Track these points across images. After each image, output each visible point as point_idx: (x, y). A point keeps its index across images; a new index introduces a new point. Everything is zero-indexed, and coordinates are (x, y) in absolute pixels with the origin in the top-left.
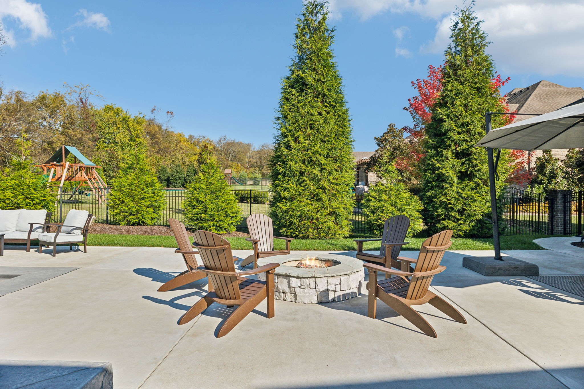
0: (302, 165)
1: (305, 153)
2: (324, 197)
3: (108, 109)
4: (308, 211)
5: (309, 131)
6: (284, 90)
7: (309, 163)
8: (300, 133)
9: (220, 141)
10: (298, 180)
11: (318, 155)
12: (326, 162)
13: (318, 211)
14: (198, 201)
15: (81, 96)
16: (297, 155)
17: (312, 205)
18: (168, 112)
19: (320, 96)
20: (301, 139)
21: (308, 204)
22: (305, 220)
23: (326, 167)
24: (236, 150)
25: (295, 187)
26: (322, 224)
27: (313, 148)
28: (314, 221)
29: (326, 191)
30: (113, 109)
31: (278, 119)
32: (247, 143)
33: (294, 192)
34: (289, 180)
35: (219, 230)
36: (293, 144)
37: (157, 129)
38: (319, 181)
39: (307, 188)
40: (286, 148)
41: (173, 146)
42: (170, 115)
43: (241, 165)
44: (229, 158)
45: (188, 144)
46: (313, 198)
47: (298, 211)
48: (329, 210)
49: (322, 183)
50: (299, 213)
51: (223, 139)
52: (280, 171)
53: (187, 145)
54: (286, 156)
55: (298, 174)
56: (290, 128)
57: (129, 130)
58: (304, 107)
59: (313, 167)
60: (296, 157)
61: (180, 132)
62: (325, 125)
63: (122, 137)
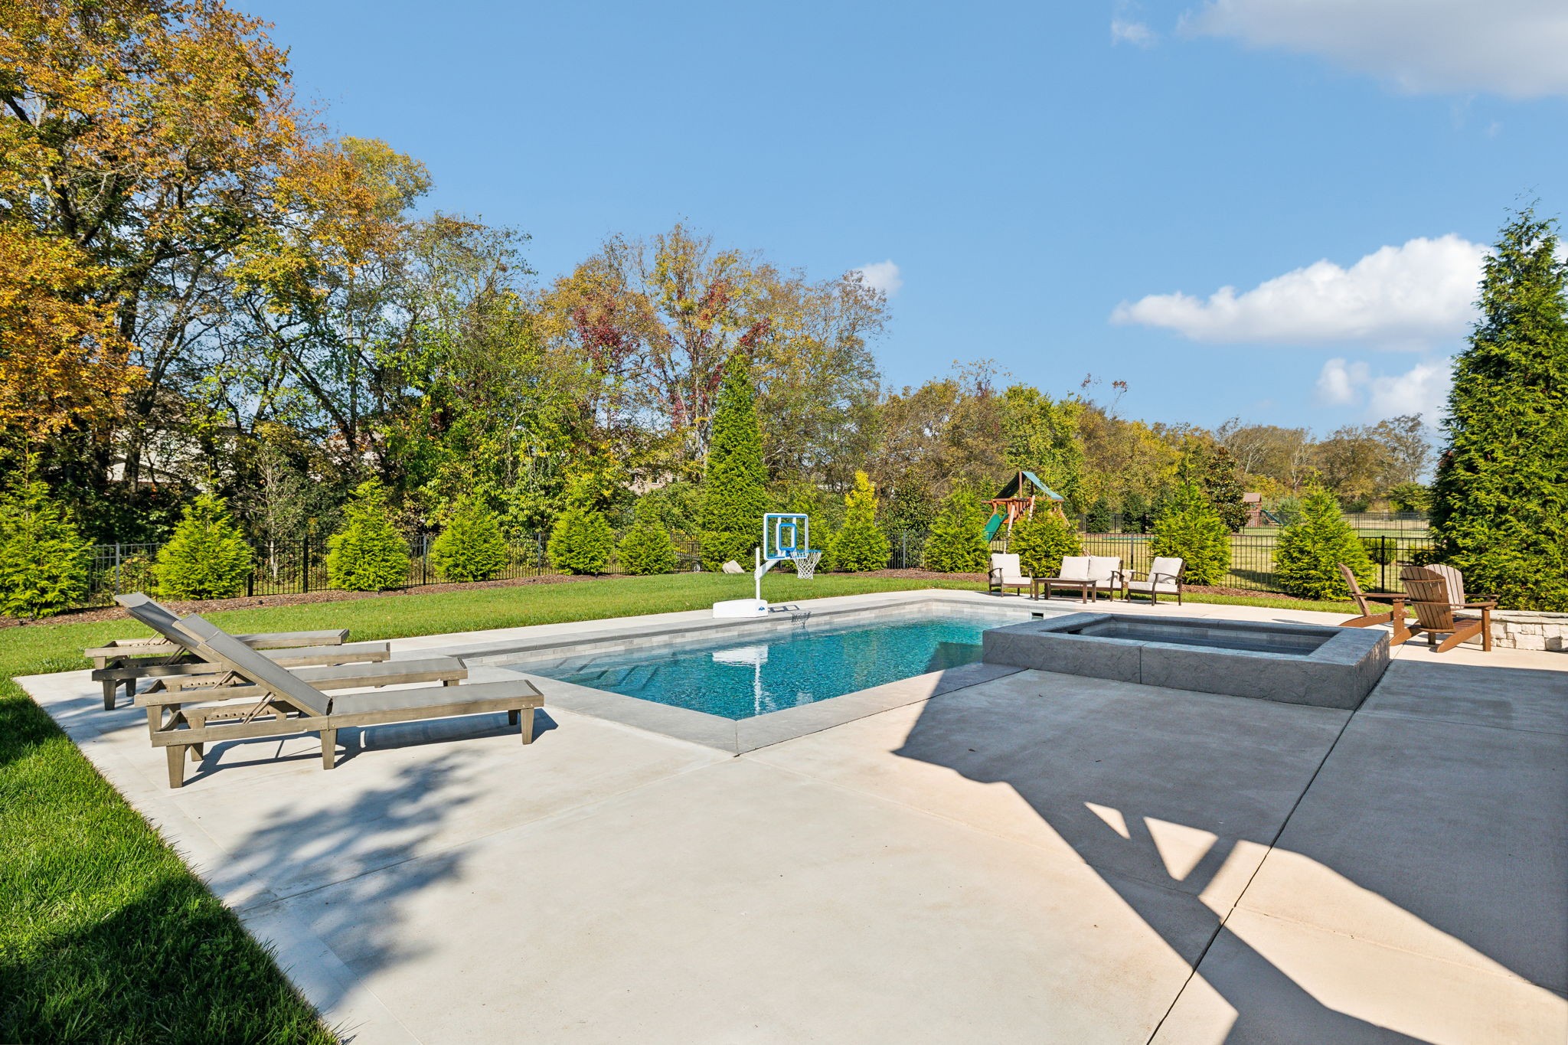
0: (1502, 496)
1: (1507, 476)
2: (1551, 547)
3: (1014, 393)
4: (1516, 569)
5: (1514, 440)
6: (1458, 375)
7: (1515, 493)
8: (1496, 444)
9: (1224, 428)
10: (1492, 521)
11: (1536, 480)
12: (1554, 490)
13: (1538, 571)
14: (1302, 551)
15: (979, 379)
16: (1491, 481)
17: (1525, 560)
18: (1115, 384)
19: (1541, 381)
20: (1499, 454)
21: (1516, 558)
22: (1509, 583)
23: (1554, 498)
24: (1264, 448)
25: (1487, 531)
26: (1548, 591)
27: (1525, 469)
28: (1530, 585)
29: (1556, 537)
30: (1022, 392)
31: (1448, 422)
32: (1293, 427)
33: (1485, 539)
34: (1473, 520)
35: (1338, 595)
36: (1481, 463)
37: (1098, 419)
38: (1539, 521)
39: (1514, 532)
40: (1467, 470)
41: (1127, 448)
42: (1119, 389)
43: (1279, 481)
44: (1245, 465)
45: (1156, 443)
46: (1527, 549)
47: (1494, 569)
48: (1562, 568)
49: (1546, 525)
50: (1496, 573)
51: (1232, 424)
52: (1456, 507)
53: (1153, 445)
54: (1466, 483)
55: (1493, 510)
56: (1474, 438)
57: (1051, 427)
58: (1502, 403)
59: (1525, 499)
60: (1488, 485)
61: (1139, 420)
62: (1553, 430)
63: (1040, 441)
